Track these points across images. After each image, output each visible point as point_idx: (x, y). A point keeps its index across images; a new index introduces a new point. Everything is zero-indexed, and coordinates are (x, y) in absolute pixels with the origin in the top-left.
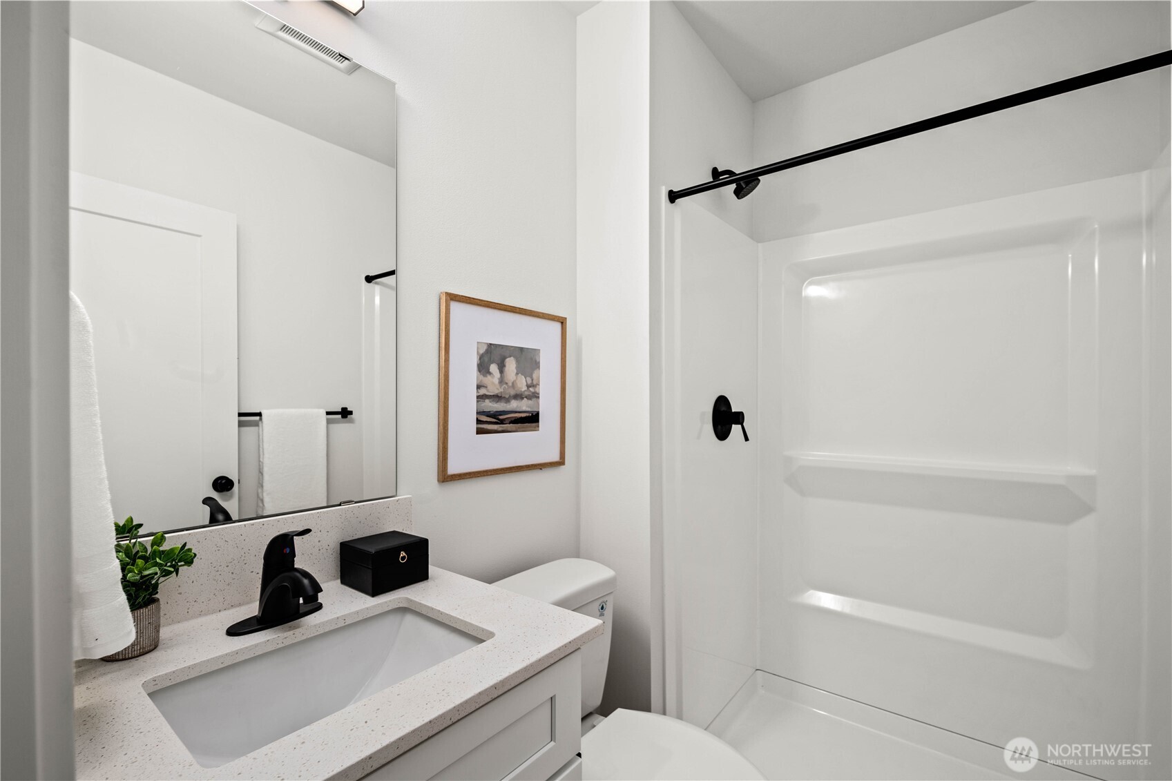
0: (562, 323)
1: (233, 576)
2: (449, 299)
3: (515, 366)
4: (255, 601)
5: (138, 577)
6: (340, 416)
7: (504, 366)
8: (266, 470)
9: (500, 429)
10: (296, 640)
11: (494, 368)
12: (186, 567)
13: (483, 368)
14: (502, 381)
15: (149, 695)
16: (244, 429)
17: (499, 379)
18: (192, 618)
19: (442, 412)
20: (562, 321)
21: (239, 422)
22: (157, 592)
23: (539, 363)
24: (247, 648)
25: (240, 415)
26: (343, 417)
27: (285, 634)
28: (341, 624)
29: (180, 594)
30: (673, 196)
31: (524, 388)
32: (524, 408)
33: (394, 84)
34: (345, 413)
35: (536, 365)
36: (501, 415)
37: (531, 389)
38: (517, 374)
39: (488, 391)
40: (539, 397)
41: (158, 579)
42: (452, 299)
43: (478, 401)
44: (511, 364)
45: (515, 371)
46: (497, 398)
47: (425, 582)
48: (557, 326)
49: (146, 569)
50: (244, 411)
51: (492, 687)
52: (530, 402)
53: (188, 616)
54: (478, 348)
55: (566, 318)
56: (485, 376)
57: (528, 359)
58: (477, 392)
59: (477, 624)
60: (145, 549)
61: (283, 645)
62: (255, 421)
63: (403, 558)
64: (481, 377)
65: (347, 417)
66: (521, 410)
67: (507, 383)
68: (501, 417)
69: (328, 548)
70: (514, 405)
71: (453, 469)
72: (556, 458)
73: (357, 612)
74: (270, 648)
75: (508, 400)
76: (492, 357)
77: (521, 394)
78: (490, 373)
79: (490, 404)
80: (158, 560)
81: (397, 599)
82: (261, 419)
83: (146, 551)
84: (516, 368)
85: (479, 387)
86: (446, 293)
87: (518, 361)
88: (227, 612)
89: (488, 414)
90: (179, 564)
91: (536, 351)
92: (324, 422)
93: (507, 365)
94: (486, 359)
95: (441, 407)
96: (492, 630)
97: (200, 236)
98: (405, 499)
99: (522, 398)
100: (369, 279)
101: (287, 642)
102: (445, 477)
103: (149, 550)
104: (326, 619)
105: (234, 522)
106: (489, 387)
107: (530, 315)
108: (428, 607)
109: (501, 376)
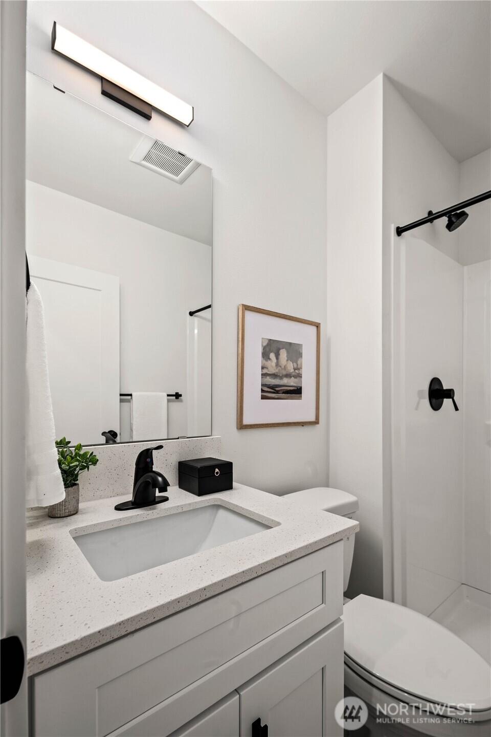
0: (317, 327)
1: (118, 476)
2: (244, 309)
3: (286, 355)
4: (130, 493)
5: (68, 468)
6: (174, 397)
7: (279, 355)
8: (134, 428)
9: (276, 397)
10: (154, 517)
11: (272, 356)
12: (92, 466)
13: (265, 355)
14: (277, 365)
15: (74, 538)
16: (122, 404)
17: (276, 363)
18: (96, 499)
19: (239, 383)
20: (317, 326)
21: (120, 399)
22: (77, 480)
23: (302, 353)
24: (126, 518)
25: (121, 395)
26: (176, 398)
27: (148, 512)
28: (180, 510)
29: (90, 484)
30: (400, 231)
31: (292, 370)
32: (292, 384)
33: (210, 170)
34: (178, 396)
35: (300, 355)
36: (277, 387)
37: (296, 371)
38: (287, 360)
39: (268, 371)
40: (301, 377)
41: (78, 472)
42: (246, 309)
43: (262, 377)
44: (283, 354)
45: (286, 358)
46: (274, 376)
47: (231, 490)
48: (314, 329)
49: (72, 463)
50: (122, 393)
51: (284, 555)
52: (296, 380)
53: (95, 498)
54: (262, 342)
55: (320, 324)
56: (267, 361)
57: (294, 351)
58: (262, 371)
59: (268, 517)
60: (72, 453)
61: (146, 519)
62: (128, 399)
63: (217, 473)
64: (264, 361)
65: (178, 398)
66: (290, 385)
67: (280, 366)
68: (277, 389)
69: (172, 465)
70: (285, 381)
71: (247, 421)
72: (313, 419)
73: (190, 504)
74: (139, 520)
75: (281, 378)
76: (271, 348)
77: (290, 374)
78: (270, 359)
79: (270, 380)
80: (78, 458)
81: (214, 498)
82: (132, 398)
83: (72, 454)
84: (287, 356)
85: (263, 368)
86: (242, 305)
87: (288, 352)
88: (115, 498)
89: (269, 386)
90: (89, 463)
91: (300, 346)
92: (166, 401)
93: (281, 354)
94: (267, 350)
95: (239, 380)
96: (279, 521)
97: (100, 290)
98: (217, 438)
99: (291, 377)
100: (191, 314)
101: (149, 518)
102: (242, 427)
103: (74, 454)
104: (171, 506)
105: (119, 443)
106: (269, 369)
107: (296, 321)
108: (234, 505)
109: (277, 361)
